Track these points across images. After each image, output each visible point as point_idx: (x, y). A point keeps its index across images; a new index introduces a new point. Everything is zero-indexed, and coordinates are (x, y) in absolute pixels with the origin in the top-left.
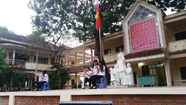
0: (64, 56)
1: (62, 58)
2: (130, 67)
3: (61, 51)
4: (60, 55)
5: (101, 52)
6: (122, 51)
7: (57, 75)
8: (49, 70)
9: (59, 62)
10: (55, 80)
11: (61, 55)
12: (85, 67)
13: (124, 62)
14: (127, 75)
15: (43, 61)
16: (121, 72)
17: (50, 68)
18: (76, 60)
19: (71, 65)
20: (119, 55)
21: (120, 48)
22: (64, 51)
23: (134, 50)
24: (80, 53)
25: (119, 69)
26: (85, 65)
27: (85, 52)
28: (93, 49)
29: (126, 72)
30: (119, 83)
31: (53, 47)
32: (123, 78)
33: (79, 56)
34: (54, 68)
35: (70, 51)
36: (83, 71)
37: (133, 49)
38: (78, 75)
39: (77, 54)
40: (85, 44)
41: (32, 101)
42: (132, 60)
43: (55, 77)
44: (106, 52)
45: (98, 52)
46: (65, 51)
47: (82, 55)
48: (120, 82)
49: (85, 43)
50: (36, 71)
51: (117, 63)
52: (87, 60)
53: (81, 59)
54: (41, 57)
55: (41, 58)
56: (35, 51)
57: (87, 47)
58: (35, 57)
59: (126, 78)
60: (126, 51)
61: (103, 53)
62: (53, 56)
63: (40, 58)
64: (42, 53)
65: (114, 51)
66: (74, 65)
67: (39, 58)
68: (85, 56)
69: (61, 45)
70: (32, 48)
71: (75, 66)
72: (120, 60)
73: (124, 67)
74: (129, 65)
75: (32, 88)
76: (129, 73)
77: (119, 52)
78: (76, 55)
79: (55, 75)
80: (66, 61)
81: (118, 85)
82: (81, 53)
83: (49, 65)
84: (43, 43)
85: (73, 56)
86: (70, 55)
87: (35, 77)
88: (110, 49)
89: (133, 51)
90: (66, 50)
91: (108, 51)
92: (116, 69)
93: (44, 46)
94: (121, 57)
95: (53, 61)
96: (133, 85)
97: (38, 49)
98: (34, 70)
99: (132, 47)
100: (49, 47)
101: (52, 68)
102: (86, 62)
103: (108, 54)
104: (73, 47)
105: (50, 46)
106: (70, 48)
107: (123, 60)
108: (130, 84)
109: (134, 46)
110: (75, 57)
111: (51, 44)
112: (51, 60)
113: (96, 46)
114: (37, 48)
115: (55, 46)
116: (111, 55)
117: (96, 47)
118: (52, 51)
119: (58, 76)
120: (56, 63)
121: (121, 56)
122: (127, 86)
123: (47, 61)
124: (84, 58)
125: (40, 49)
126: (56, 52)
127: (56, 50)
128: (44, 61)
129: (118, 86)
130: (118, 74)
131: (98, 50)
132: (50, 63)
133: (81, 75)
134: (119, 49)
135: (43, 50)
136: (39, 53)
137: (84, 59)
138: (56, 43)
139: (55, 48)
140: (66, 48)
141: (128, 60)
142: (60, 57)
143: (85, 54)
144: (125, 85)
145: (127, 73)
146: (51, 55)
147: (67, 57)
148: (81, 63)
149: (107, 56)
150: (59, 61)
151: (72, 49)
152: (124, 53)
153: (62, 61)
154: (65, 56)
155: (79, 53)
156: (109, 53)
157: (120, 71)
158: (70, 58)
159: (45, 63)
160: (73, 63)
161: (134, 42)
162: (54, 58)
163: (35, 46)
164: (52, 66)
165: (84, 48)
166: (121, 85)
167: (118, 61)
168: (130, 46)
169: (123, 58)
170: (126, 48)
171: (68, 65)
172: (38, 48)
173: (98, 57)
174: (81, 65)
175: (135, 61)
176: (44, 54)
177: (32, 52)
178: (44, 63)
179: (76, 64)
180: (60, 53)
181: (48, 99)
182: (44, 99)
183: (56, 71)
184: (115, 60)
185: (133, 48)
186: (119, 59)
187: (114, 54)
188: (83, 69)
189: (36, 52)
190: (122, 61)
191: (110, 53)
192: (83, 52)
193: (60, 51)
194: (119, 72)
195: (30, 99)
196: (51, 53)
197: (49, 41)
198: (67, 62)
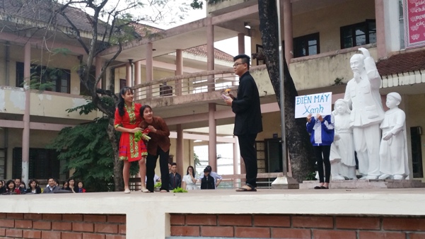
0: (130, 60)
1: (123, 69)
2: (399, 107)
3: (120, 40)
4: (116, 59)
5: (280, 48)
6: (367, 42)
7: (107, 135)
8: (75, 115)
9: (112, 88)
10: (97, 157)
11: (119, 59)
12: (213, 106)
13: (373, 89)
14: (386, 139)
15: (51, 80)
16: (359, 127)
17: (79, 110)
18: (178, 80)
19: (158, 100)
20: (354, 58)
21: (358, 32)
22: (130, 40)
23: (416, 37)
24: (193, 52)
25: (351, 117)
26: (214, 98)
27: (213, 48)
28: (249, 33)
29: (383, 126)
30: (352, 170)
31: (90, 26)
32: (370, 151)
33: (190, 64)
34: (93, 111)
35: (157, 43)
36: (205, 124)
37: (412, 33)
38: (185, 136)
39: (184, 55)
40: (216, 14)
41: (17, 233)
42: (408, 79)
43: (98, 146)
44: (300, 48)
45: (268, 47)
46: (134, 42)
47: (204, 59)
48: (357, 167)
49: (213, 9)
50: (26, 118)
51: (344, 91)
52: (221, 81)
53: (201, 76)
54: (44, 68)
55: (43, 72)
56: (20, 40)
57: (223, 25)
58: (20, 67)
59: (382, 152)
60: (384, 42)
61: (289, 52)
62: (88, 60)
63: (39, 69)
64: (45, 50)
65: (331, 41)
66: (172, 99)
67: (36, 70)
68: (217, 62)
69: (119, 16)
70: (7, 31)
71: (177, 101)
72: (358, 81)
73: (374, 106)
74: (393, 97)
75: (11, 185)
76: (393, 131)
77: (355, 45)
78: (177, 61)
79: (98, 136)
80: (139, 82)
81: (346, 179)
82: (196, 50)
83: (74, 96)
84: (50, 10)
85: (167, 61)
86: (157, 58)
87: (21, 144)
88: (316, 36)
89: (412, 41)
90: (138, 38)
91: (310, 43)
92: (342, 114)
93: (52, 21)
94: (362, 68)
95: (88, 83)
96: (408, 178)
97: (29, 35)
98: (19, 117)
99: (411, 24)
100: (74, 28)
101: (86, 109)
102: (218, 86)
103: (307, 54)
104: (166, 28)
105: (77, 21)
106: (154, 31)
107: (372, 81)
108: (398, 177)
109: (418, 21)
110: (173, 67)
111: (79, 13)
112: (82, 77)
113: (258, 22)
114: (25, 30)
115: (94, 21)
116: (322, 58)
117: (262, 27)
118: (84, 44)
119: (110, 141)
120: (102, 92)
121: (362, 61)
122: (382, 184)
123: (64, 82)
124: (209, 72)
125: (36, 33)
126: (101, 48)
127: (100, 39)
128: (54, 83)
129: (347, 184)
130: (349, 135)
131: (269, 40)
132: (76, 88)
133: (198, 139)
134: (354, 36)
135: (50, 38)
136: (35, 50)
137: (212, 73)
138: (98, 9)
139: (96, 31)
140: (139, 30)
141: (393, 81)
142: (113, 65)
143: (213, 53)
144: (377, 180)
145: (386, 134)
146: (80, 57)
147: (143, 67)
148: (198, 90)
149: (303, 65)
150: (113, 81)
151: (161, 34)
152: (374, 51)
153: (123, 83)
154: (136, 63)
155: (190, 50)
156: (313, 49)
157: (358, 124)
158: (157, 70)
159: (58, 90)
160: (166, 90)
161: (421, 6)
162: (93, 70)
163: (20, 22)
164: (84, 101)
165: (209, 30)
166: (359, 177)
167: (351, 86)
168: (401, 21)
169: (372, 71)
170: (383, 32)
171: (149, 98)
172: (30, 29)
173: (269, 69)
174: (200, 99)
175: (418, 82)
176: (53, 55)
177: (7, 48)
178: (54, 88)
179: (179, 93)
180: (115, 50)
181: (80, 226)
182: (66, 226)
183: (102, 120)
184: (338, 81)
185: (415, 28)
186: (355, 74)
187: (332, 56)
188: (207, 114)
189: (22, 47)
190: (366, 82)
191: (318, 52)
192: (204, 49)
193: (113, 41)
194: (352, 129)
195: (10, 223)
196: (81, 51)
197: (71, 2)
198: (142, 86)
